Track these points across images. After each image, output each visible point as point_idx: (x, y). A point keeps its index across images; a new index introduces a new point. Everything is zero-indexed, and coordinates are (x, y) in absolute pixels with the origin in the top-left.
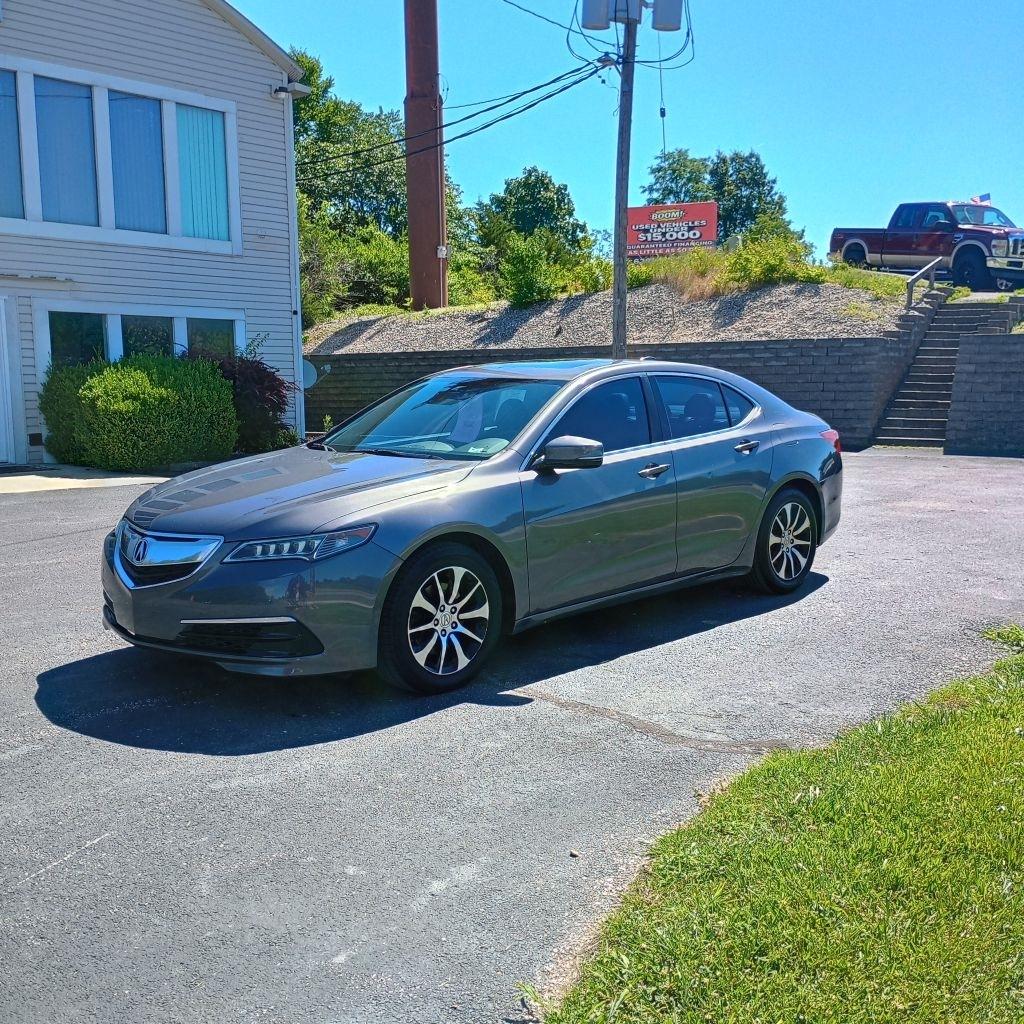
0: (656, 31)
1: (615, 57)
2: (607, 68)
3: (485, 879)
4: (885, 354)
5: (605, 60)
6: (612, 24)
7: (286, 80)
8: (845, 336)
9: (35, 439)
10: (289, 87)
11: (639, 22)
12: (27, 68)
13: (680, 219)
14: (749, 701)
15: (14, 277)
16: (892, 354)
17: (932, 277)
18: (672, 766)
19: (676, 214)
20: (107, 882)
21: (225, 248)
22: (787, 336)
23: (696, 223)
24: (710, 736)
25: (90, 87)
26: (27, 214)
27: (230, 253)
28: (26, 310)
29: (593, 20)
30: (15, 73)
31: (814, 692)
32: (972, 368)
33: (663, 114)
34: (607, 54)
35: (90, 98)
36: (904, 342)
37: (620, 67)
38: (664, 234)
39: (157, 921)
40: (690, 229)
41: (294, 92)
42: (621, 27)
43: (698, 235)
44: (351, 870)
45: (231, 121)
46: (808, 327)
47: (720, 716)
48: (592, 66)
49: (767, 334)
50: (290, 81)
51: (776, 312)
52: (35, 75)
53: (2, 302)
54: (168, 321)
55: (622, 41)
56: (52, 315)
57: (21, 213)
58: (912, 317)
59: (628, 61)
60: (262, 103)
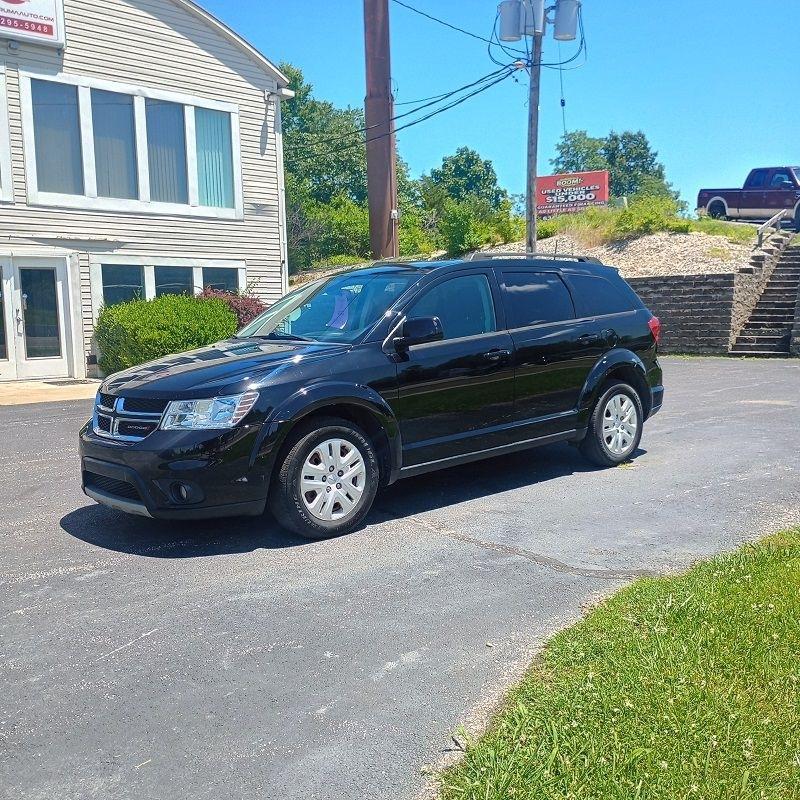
0: (557, 41)
1: (525, 62)
2: (519, 70)
4: (741, 286)
5: (518, 65)
6: (523, 37)
7: (275, 86)
8: (708, 273)
9: (91, 360)
10: (278, 92)
11: (544, 34)
12: (85, 83)
13: (580, 185)
17: (779, 225)
19: (576, 181)
21: (230, 214)
22: (663, 274)
23: (592, 188)
25: (132, 96)
26: (86, 192)
27: (233, 217)
28: (85, 263)
30: (77, 87)
33: (563, 104)
34: (519, 59)
35: (132, 105)
36: (757, 277)
37: (529, 69)
38: (566, 197)
40: (587, 192)
41: (282, 96)
42: (530, 38)
43: (593, 197)
45: (235, 119)
46: (679, 266)
48: (508, 69)
49: (647, 272)
50: (279, 88)
52: (92, 89)
53: (68, 258)
54: (188, 271)
55: (530, 49)
56: (104, 267)
57: (80, 190)
58: (762, 258)
59: (534, 64)
60: (258, 104)
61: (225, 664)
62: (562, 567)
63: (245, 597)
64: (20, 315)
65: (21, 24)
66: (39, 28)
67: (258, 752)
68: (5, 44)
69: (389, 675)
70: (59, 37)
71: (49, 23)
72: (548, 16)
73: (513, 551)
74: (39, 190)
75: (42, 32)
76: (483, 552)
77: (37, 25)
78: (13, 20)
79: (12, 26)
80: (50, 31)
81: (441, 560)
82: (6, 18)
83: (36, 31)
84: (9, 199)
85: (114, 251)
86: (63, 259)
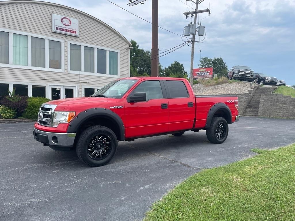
0: (199, 36)
1: (191, 41)
2: (189, 43)
3: (150, 188)
6: (190, 35)
7: (129, 46)
8: (237, 94)
11: (196, 34)
12: (83, 45)
13: (205, 71)
15: (79, 82)
16: (247, 97)
17: (256, 82)
21: (117, 77)
22: (225, 94)
23: (208, 72)
24: (196, 167)
25: (94, 48)
26: (82, 71)
28: (81, 88)
29: (187, 34)
30: (81, 46)
32: (263, 101)
33: (200, 51)
34: (189, 40)
35: (94, 50)
36: (250, 95)
37: (192, 43)
38: (202, 74)
40: (207, 73)
41: (130, 49)
42: (192, 35)
43: (209, 74)
45: (119, 54)
46: (229, 92)
48: (186, 43)
49: (221, 93)
50: (130, 46)
52: (85, 46)
53: (76, 87)
55: (192, 38)
56: (85, 88)
57: (80, 70)
58: (251, 90)
59: (193, 42)
60: (125, 50)
61: (102, 186)
62: (189, 167)
63: (109, 170)
65: (69, 31)
66: (73, 32)
67: (106, 207)
68: (64, 35)
69: (141, 190)
70: (77, 34)
71: (75, 31)
72: (197, 30)
73: (177, 162)
74: (71, 70)
75: (73, 33)
76: (169, 162)
77: (72, 31)
78: (67, 30)
79: (66, 31)
80: (75, 32)
81: (159, 163)
82: (65, 29)
83: (72, 32)
84: (63, 72)
85: (88, 85)
86: (75, 87)
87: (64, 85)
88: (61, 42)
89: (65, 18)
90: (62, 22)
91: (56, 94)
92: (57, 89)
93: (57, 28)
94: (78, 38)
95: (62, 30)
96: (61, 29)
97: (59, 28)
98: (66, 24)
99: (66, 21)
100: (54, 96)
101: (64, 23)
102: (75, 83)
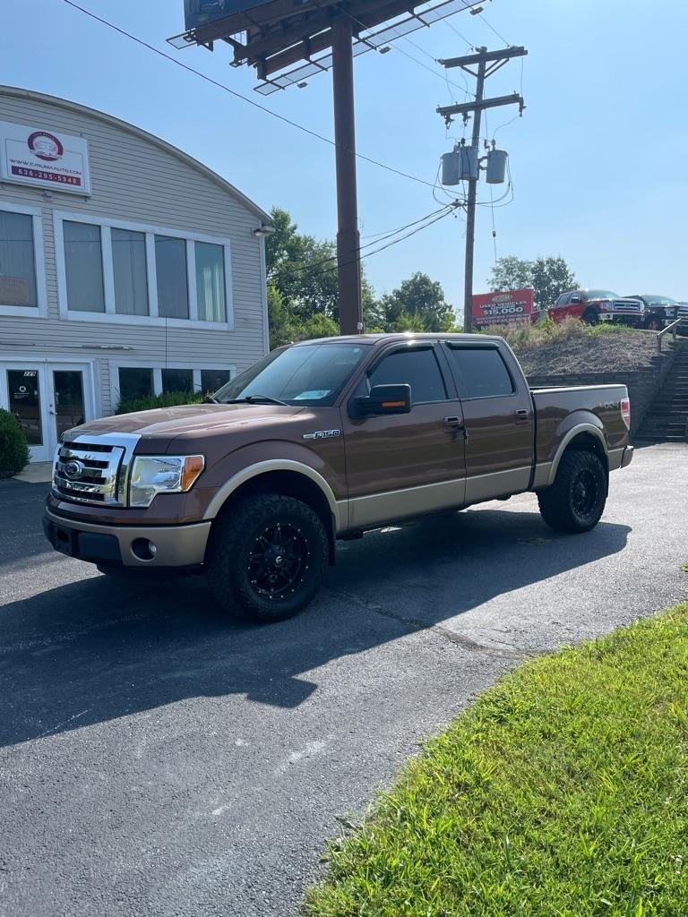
0: (489, 184)
1: (463, 202)
2: (458, 208)
3: (329, 752)
4: (642, 382)
5: (457, 204)
6: (461, 181)
7: (260, 225)
8: (615, 371)
10: (263, 229)
11: (478, 179)
12: (107, 223)
13: (511, 300)
14: (532, 621)
15: (99, 348)
16: (648, 382)
17: (675, 330)
18: (472, 668)
19: (508, 297)
20: (77, 746)
21: (224, 327)
23: (520, 303)
24: (501, 646)
25: (144, 233)
26: (107, 309)
27: (227, 329)
28: (106, 367)
29: (450, 179)
30: (100, 226)
31: (577, 614)
33: (494, 235)
34: (457, 200)
35: (144, 240)
36: (656, 374)
37: (466, 208)
38: (500, 310)
39: (103, 778)
40: (517, 306)
41: (265, 232)
42: (466, 182)
43: (522, 309)
44: (239, 742)
45: (228, 251)
46: (591, 366)
47: (509, 631)
48: (448, 208)
49: (564, 371)
50: (263, 225)
51: (571, 357)
52: (112, 228)
53: (92, 364)
54: (190, 372)
55: (467, 192)
56: (120, 369)
57: (103, 310)
58: (661, 357)
59: (471, 203)
60: (247, 239)
62: (472, 646)
64: (53, 410)
65: (55, 177)
66: (70, 181)
68: (41, 193)
69: (293, 768)
70: (86, 187)
71: (77, 176)
72: (481, 164)
73: (429, 628)
74: (69, 309)
75: (72, 183)
77: (68, 177)
78: (48, 174)
79: (48, 179)
80: (78, 182)
82: (43, 173)
83: (67, 182)
84: (44, 315)
85: (127, 358)
86: (88, 364)
87: (49, 360)
88: (32, 216)
89: (42, 134)
90: (31, 146)
91: (23, 389)
92: (27, 374)
93: (15, 170)
94: (89, 202)
95: (34, 176)
96: (29, 170)
97: (23, 169)
98: (47, 153)
99: (45, 146)
100: (16, 397)
101: (37, 150)
102: (84, 350)
